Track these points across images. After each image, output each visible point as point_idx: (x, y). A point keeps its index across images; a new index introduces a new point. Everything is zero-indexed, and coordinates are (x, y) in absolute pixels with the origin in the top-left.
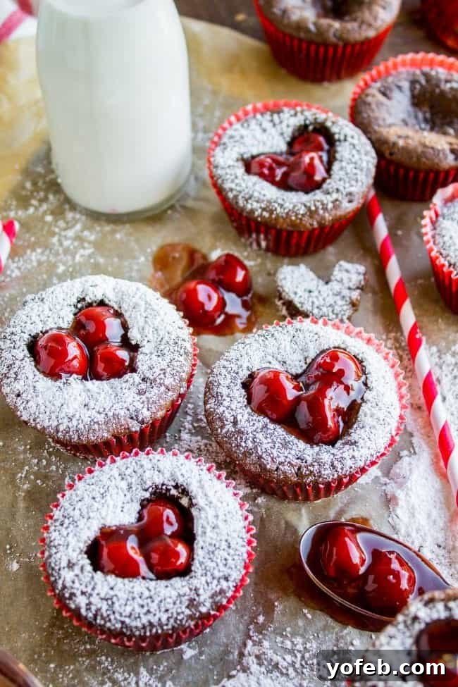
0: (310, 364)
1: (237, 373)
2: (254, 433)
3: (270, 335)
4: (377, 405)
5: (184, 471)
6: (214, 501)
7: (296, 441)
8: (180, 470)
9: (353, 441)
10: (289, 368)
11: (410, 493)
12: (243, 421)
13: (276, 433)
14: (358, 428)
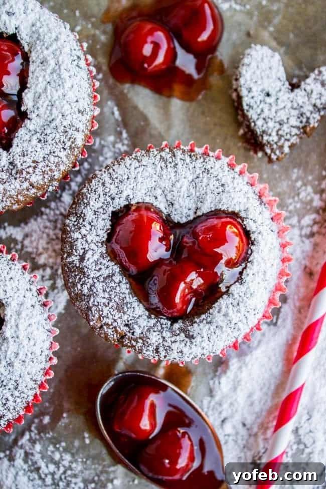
0: (199, 217)
1: (113, 199)
2: (95, 280)
3: (173, 164)
4: (238, 304)
6: (22, 335)
7: (135, 304)
10: (174, 212)
11: (244, 369)
12: (91, 260)
13: (118, 288)
14: (205, 322)
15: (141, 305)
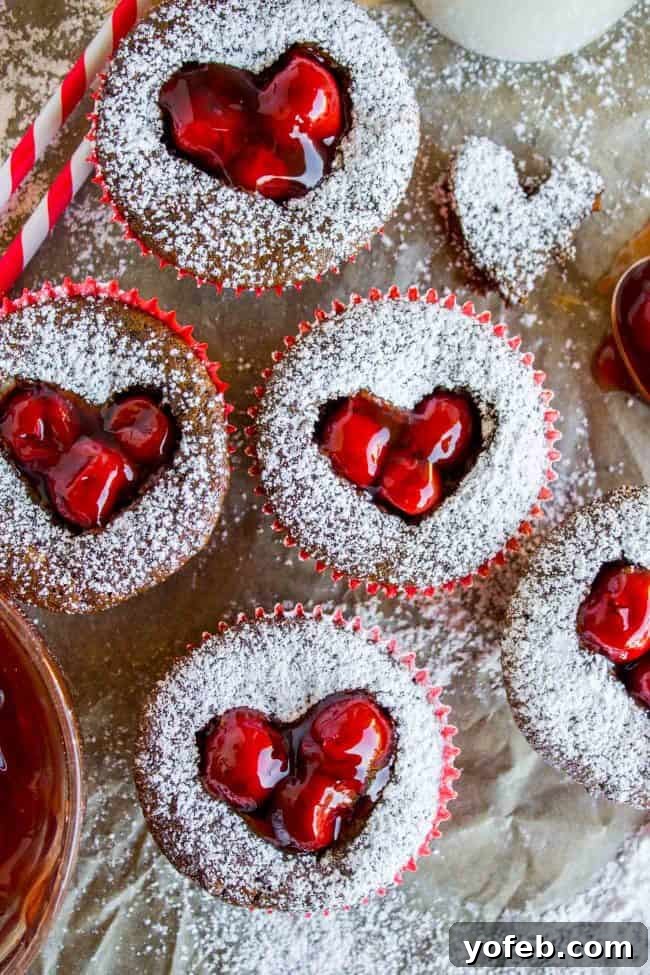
0: (315, 706)
1: (192, 716)
2: (199, 833)
3: (260, 646)
4: (400, 811)
7: (262, 848)
9: (348, 867)
10: (279, 710)
12: (186, 808)
13: (233, 834)
14: (362, 847)
15: (270, 847)
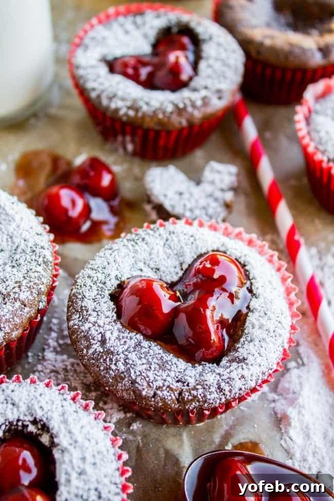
0: (187, 270)
1: (105, 283)
2: (126, 353)
3: (140, 240)
4: (265, 314)
5: (43, 404)
6: (80, 438)
7: (175, 360)
8: (39, 402)
9: (241, 358)
10: (163, 275)
11: (303, 411)
12: (113, 339)
13: (151, 351)
14: (246, 342)
